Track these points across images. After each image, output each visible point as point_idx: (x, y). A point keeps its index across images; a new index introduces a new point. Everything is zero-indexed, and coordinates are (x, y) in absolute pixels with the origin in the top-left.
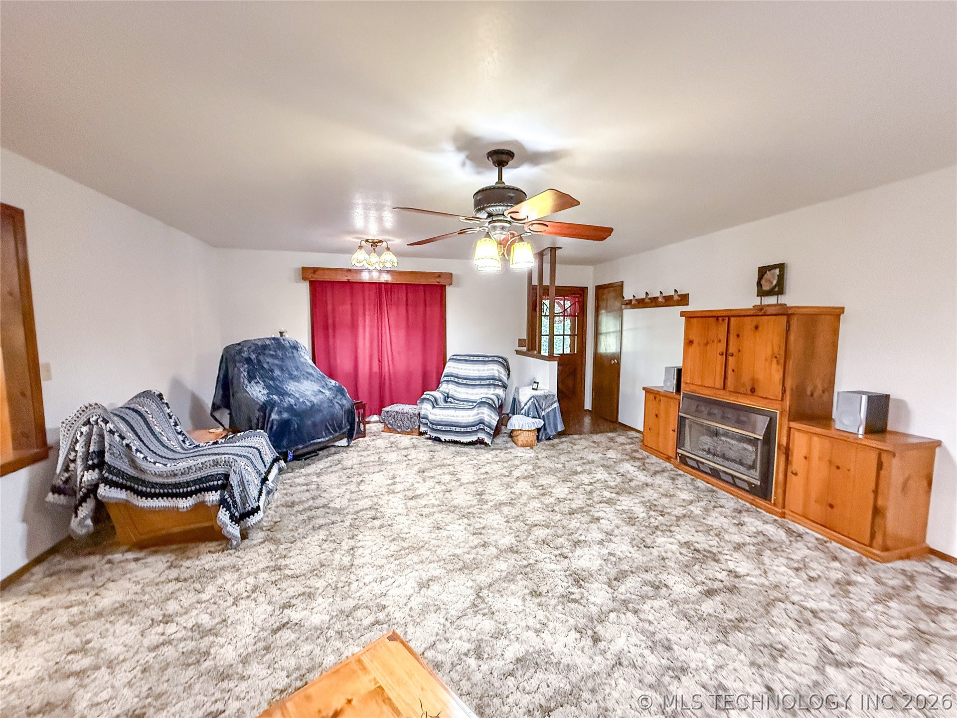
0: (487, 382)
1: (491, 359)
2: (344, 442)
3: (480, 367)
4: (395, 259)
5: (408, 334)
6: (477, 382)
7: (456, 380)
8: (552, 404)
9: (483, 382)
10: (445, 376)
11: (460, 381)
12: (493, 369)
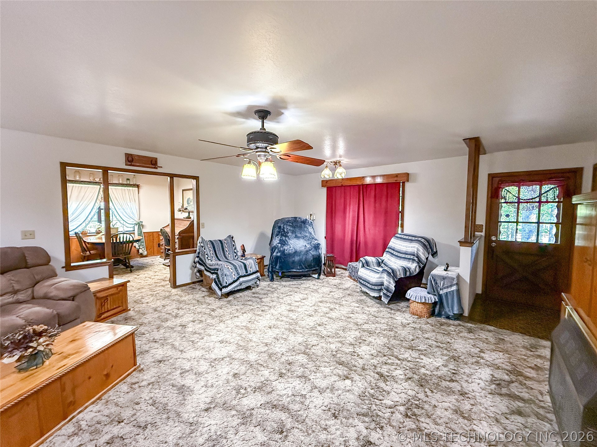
0: (409, 257)
1: (416, 239)
2: (316, 276)
3: (407, 244)
4: (345, 171)
5: (375, 217)
6: (403, 256)
7: (392, 252)
8: (451, 286)
9: (407, 256)
10: (389, 248)
11: (395, 253)
12: (414, 247)
